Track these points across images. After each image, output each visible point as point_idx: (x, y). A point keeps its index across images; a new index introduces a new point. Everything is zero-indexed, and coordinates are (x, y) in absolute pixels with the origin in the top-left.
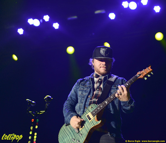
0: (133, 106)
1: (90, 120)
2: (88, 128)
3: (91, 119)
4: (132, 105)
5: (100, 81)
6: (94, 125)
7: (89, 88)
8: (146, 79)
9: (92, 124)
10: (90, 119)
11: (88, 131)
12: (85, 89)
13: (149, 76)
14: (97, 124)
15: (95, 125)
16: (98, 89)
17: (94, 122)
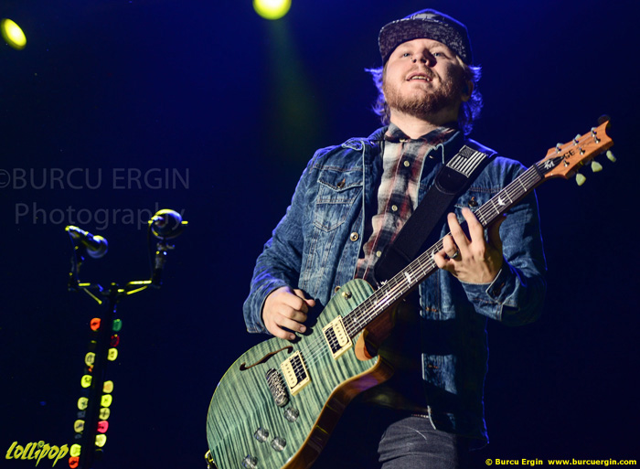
0: (512, 304)
1: (334, 351)
2: (324, 384)
3: (339, 347)
4: (511, 300)
5: (406, 164)
6: (350, 375)
7: (356, 193)
8: (580, 179)
9: (343, 368)
10: (336, 348)
11: (325, 399)
12: (340, 199)
13: (596, 167)
14: (361, 374)
15: (355, 376)
16: (394, 208)
17: (350, 363)
